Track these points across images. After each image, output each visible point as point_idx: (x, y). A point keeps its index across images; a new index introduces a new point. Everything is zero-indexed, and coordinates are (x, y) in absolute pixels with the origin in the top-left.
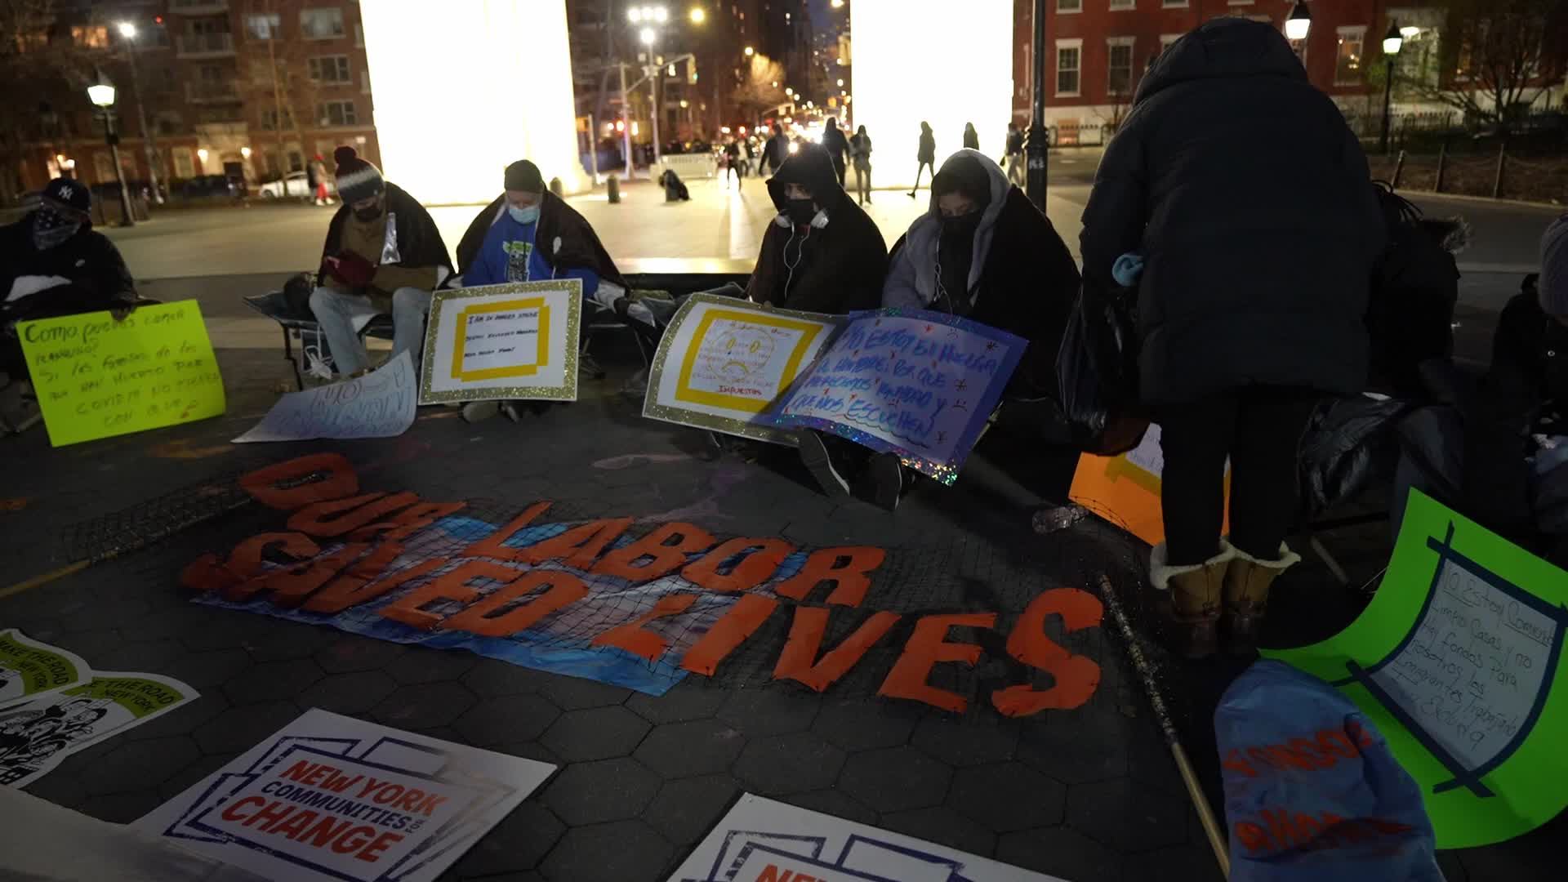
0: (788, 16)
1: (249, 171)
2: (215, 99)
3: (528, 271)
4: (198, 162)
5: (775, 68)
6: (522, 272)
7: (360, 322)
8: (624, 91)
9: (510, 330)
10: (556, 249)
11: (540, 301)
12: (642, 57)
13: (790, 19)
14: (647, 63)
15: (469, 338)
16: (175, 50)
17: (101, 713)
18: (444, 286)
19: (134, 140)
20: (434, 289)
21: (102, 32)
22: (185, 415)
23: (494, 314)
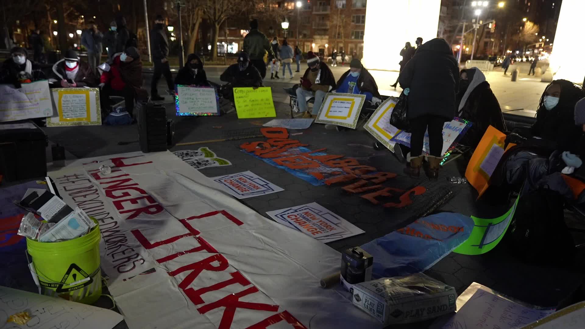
0: (553, 4)
1: (326, 52)
2: (320, 28)
3: (353, 91)
4: (312, 48)
5: (536, 27)
6: (352, 91)
7: (308, 98)
8: (464, 34)
9: (342, 106)
10: (362, 85)
11: (352, 100)
12: (474, 21)
13: (554, 6)
14: (475, 23)
15: (332, 107)
16: (312, 11)
17: (214, 163)
18: (330, 91)
19: (294, 39)
20: (327, 92)
21: (293, 4)
22: (266, 115)
23: (340, 101)
